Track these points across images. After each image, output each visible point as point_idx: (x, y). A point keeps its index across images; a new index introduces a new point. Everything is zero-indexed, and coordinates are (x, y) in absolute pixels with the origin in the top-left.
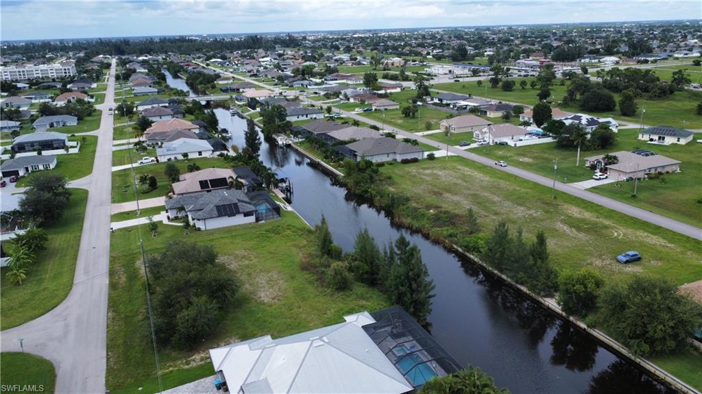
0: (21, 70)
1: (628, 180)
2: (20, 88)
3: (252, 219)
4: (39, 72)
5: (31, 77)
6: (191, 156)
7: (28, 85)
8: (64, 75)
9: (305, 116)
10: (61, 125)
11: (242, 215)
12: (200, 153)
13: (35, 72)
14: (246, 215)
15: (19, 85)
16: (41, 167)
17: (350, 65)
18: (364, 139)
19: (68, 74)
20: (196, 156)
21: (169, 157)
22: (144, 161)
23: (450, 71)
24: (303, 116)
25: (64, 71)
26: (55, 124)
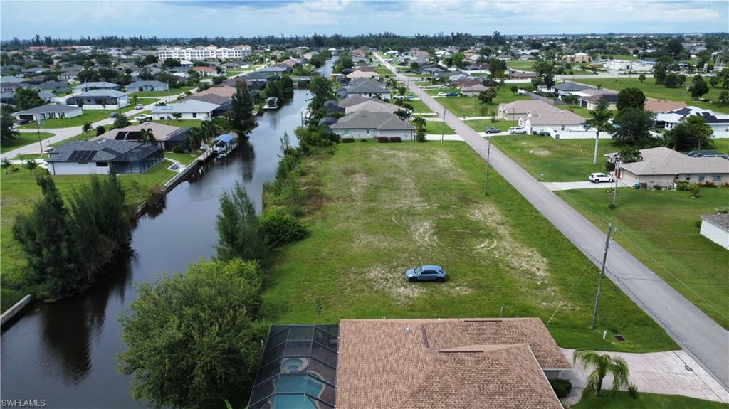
0: (199, 51)
1: (637, 187)
2: (184, 65)
3: (105, 170)
4: (214, 54)
6: (184, 117)
7: (192, 63)
8: (235, 56)
10: (149, 89)
11: (95, 164)
12: (195, 115)
13: (211, 54)
14: (100, 164)
15: (183, 62)
16: (57, 116)
17: (525, 60)
19: (238, 56)
20: (190, 117)
21: (161, 116)
23: (628, 67)
24: (365, 94)
26: (144, 89)
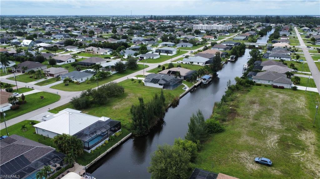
0: (210, 26)
2: (202, 33)
3: (162, 87)
4: (216, 27)
5: (207, 29)
6: (194, 64)
7: (205, 32)
8: (224, 29)
9: (279, 58)
10: (185, 46)
11: (159, 84)
12: (198, 63)
13: (214, 27)
15: (202, 31)
16: (151, 58)
18: (277, 72)
19: (226, 29)
20: (197, 64)
21: (186, 62)
22: (178, 62)
24: (278, 58)
25: (224, 28)
26: (183, 46)
